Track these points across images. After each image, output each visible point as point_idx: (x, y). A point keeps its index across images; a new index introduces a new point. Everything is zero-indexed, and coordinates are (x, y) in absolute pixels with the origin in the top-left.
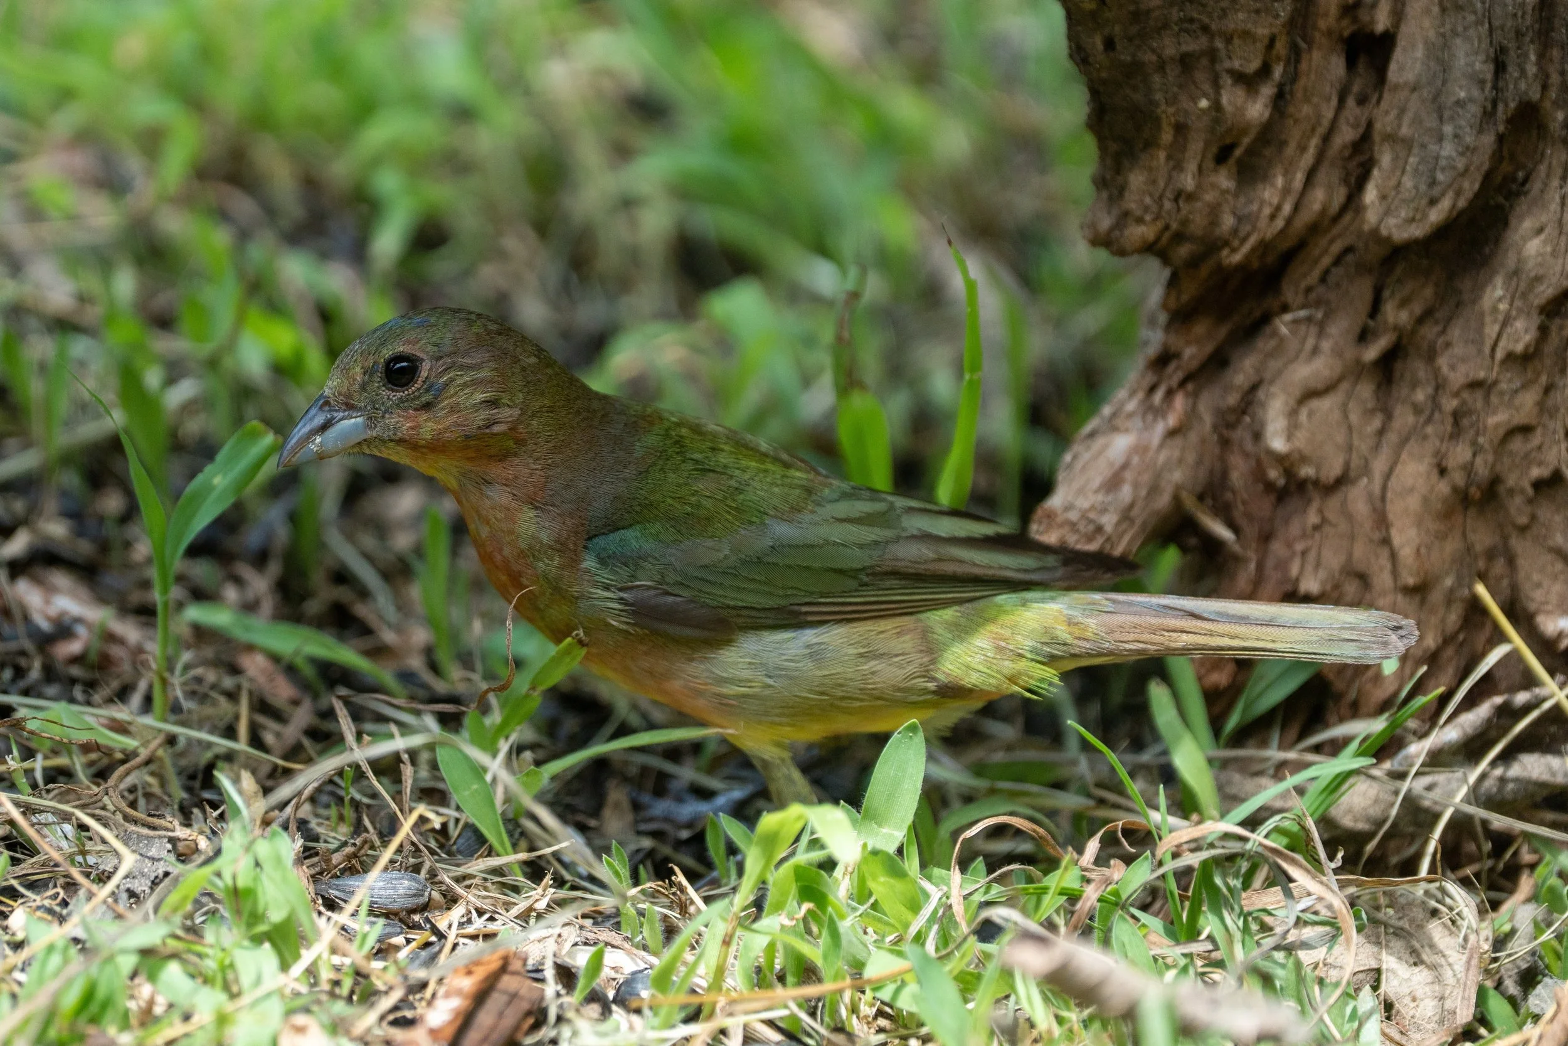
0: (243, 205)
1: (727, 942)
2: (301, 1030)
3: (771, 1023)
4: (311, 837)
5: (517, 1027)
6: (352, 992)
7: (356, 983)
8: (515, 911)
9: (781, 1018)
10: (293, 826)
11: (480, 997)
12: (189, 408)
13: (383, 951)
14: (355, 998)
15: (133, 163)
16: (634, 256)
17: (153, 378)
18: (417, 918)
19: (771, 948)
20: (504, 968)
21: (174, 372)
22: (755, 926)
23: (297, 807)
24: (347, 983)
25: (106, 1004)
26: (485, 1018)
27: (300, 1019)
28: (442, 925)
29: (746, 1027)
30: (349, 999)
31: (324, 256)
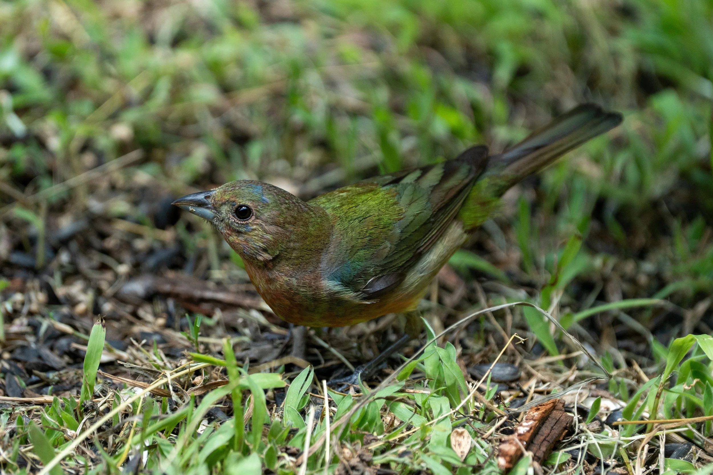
0: (436, 55)
1: (658, 396)
2: (461, 434)
3: (679, 434)
4: (465, 347)
5: (560, 434)
6: (484, 418)
7: (486, 414)
8: (560, 381)
9: (685, 431)
10: (457, 342)
11: (543, 420)
12: (412, 151)
13: (498, 399)
14: (486, 420)
15: (387, 37)
16: (618, 80)
17: (393, 137)
18: (513, 385)
19: (679, 399)
20: (554, 407)
21: (404, 134)
22: (672, 389)
23: (459, 333)
24: (482, 413)
25: (372, 422)
26: (545, 430)
27: (460, 430)
28: (525, 388)
29: (667, 436)
30: (483, 421)
31: (473, 80)
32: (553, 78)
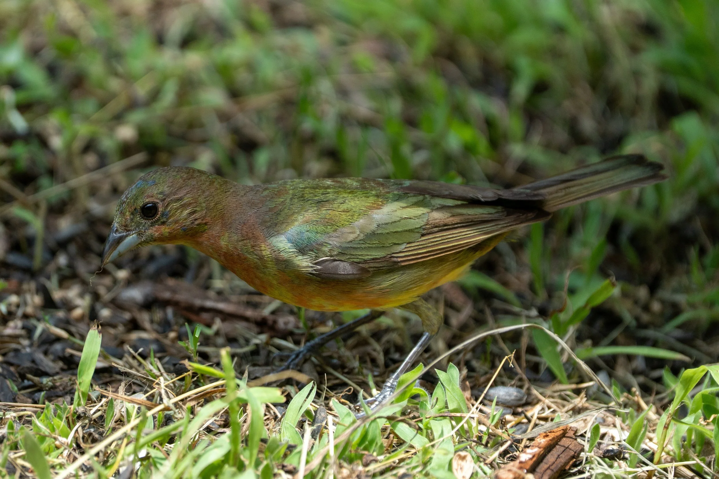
0: (452, 68)
1: (666, 427)
2: (463, 458)
3: (688, 467)
4: (471, 369)
5: (566, 463)
6: (487, 442)
7: (489, 437)
8: (566, 409)
9: (694, 465)
10: (462, 363)
11: (549, 449)
12: (424, 165)
13: (502, 423)
14: (489, 445)
15: (402, 47)
16: (638, 100)
17: (406, 149)
18: (520, 410)
19: (690, 431)
20: (563, 434)
21: (417, 147)
22: (683, 420)
23: (465, 355)
24: (485, 439)
25: (372, 442)
26: (550, 458)
27: (463, 453)
28: (529, 414)
29: (676, 468)
30: (486, 446)
31: (489, 94)
32: (571, 96)
